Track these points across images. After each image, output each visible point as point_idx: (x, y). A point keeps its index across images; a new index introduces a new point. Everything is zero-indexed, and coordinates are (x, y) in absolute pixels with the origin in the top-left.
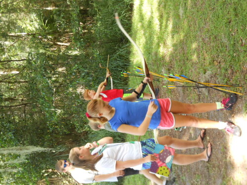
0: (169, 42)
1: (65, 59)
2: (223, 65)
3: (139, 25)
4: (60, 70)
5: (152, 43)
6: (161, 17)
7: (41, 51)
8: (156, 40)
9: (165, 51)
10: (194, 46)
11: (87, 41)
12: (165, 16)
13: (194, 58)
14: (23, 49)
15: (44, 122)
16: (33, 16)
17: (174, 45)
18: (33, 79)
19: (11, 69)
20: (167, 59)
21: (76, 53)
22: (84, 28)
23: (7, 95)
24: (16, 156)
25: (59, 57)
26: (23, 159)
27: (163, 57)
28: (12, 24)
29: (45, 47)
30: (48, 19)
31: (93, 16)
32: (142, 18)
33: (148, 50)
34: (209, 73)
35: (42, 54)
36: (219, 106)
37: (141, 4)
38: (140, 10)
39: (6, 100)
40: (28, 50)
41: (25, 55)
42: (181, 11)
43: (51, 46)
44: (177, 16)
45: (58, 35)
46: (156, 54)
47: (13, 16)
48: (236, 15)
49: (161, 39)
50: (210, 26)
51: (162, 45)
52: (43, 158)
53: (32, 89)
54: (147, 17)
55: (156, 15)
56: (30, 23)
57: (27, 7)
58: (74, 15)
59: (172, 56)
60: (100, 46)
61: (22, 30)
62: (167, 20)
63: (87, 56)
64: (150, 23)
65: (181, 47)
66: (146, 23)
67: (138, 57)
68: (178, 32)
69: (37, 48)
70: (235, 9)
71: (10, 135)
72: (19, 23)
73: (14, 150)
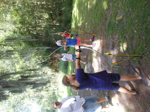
0: (81, 23)
1: (55, 26)
2: (93, 28)
3: (74, 18)
4: (54, 28)
5: (76, 23)
6: (79, 16)
7: (49, 23)
8: (77, 22)
9: (80, 25)
10: (86, 24)
11: (60, 21)
12: (80, 16)
13: (86, 26)
14: (44, 23)
15: (50, 41)
16: (47, 14)
17: (82, 23)
18: (47, 31)
19: (41, 28)
20: (80, 27)
21: (58, 24)
22: (60, 18)
23: (41, 34)
24: (44, 49)
25: (54, 25)
26: (45, 50)
27: (79, 26)
28: (41, 16)
29: (50, 22)
30: (51, 15)
31: (62, 15)
32: (74, 16)
33: (76, 24)
34: (89, 30)
35: (50, 24)
36: (91, 40)
37: (74, 12)
38: (74, 14)
39: (41, 36)
40: (46, 23)
41: (45, 24)
42: (84, 15)
43: (51, 22)
44: (83, 16)
45: (53, 20)
46: (78, 25)
47: (42, 14)
48: (97, 16)
49: (79, 22)
50: (90, 19)
51: (79, 23)
52: (50, 50)
53: (47, 33)
54: (76, 16)
55: (78, 15)
56: (46, 16)
57: (45, 11)
58: (57, 14)
59: (81, 26)
60: (64, 23)
61: (44, 18)
62: (80, 17)
63: (61, 25)
64: (76, 17)
65: (83, 24)
66: (75, 17)
67: (73, 26)
68: (83, 20)
69: (48, 22)
70: (96, 15)
71: (42, 44)
72: (43, 16)
73: (43, 48)
